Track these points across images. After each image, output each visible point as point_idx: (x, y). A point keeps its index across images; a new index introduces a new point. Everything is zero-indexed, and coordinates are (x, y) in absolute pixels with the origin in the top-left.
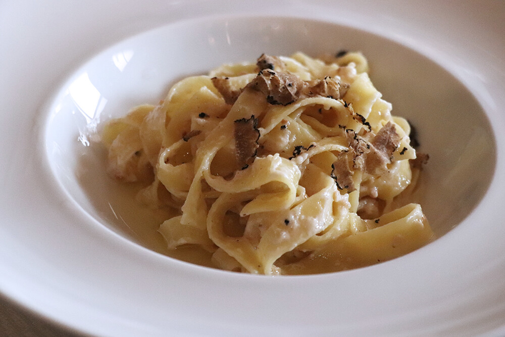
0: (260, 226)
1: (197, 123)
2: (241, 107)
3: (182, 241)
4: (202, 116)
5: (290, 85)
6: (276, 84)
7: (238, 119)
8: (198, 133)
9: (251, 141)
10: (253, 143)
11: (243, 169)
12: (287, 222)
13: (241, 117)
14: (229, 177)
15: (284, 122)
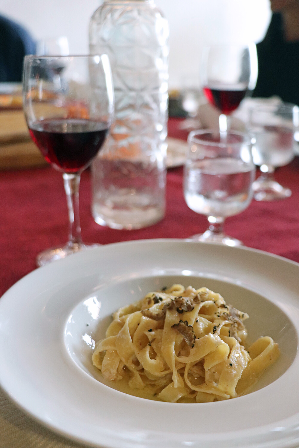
0: (214, 373)
1: (151, 335)
2: (170, 319)
3: (180, 397)
4: (150, 331)
5: (187, 301)
6: (181, 303)
7: (173, 325)
8: (154, 340)
9: (189, 332)
10: (190, 333)
11: (193, 347)
12: (231, 365)
13: (173, 324)
14: (188, 354)
15: (196, 319)
